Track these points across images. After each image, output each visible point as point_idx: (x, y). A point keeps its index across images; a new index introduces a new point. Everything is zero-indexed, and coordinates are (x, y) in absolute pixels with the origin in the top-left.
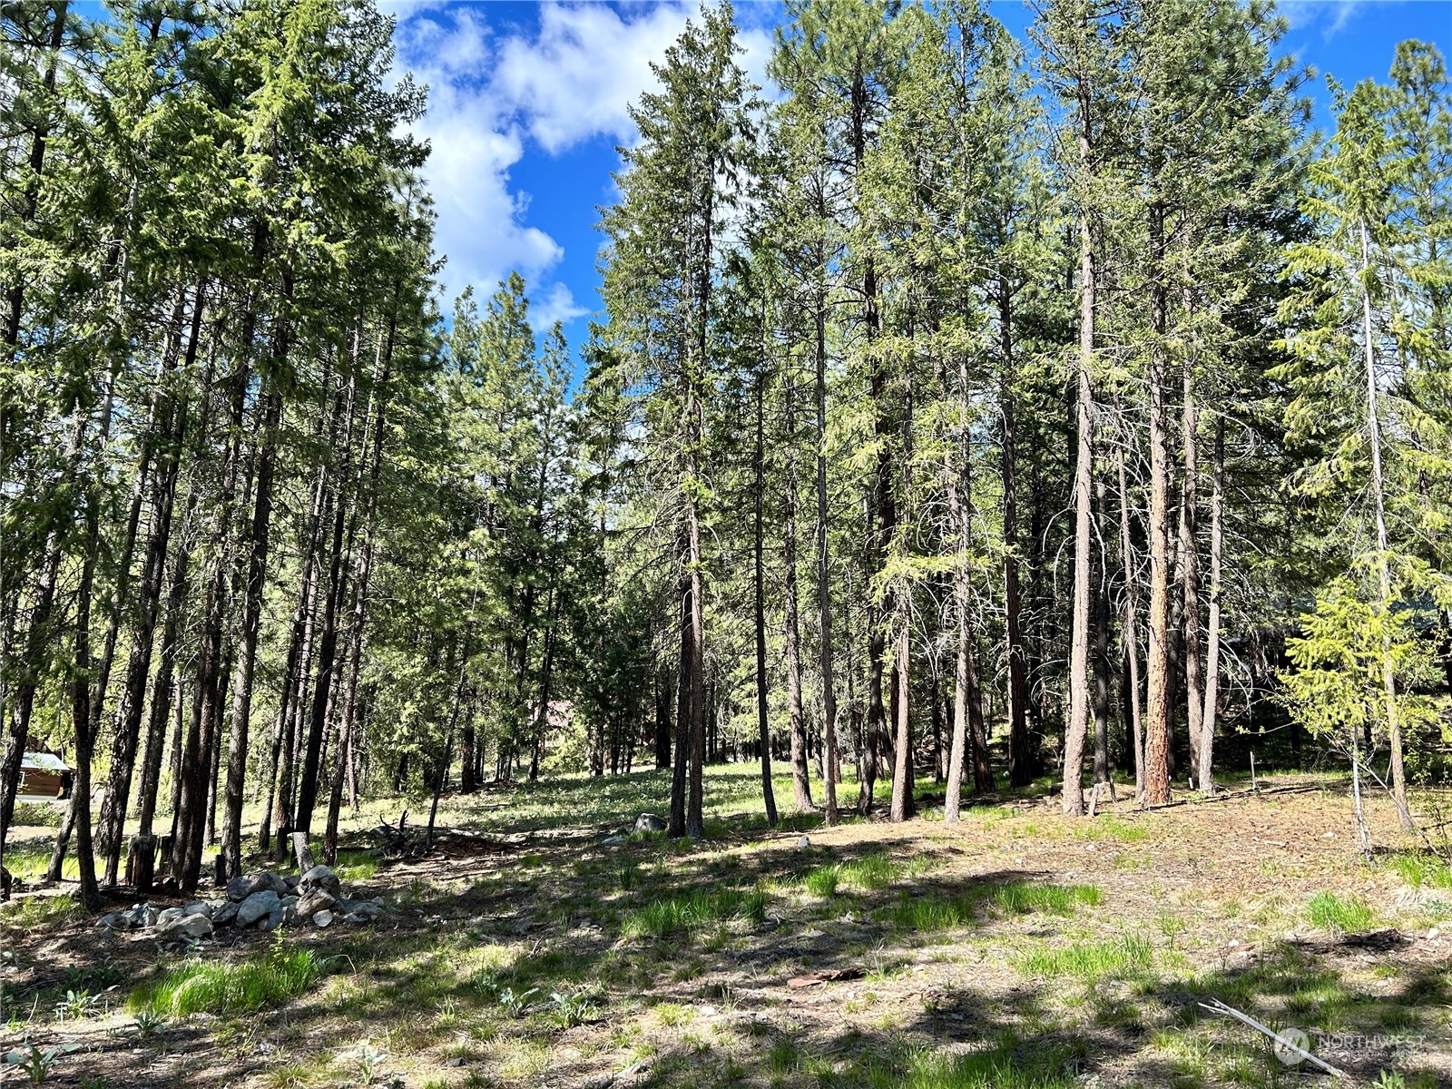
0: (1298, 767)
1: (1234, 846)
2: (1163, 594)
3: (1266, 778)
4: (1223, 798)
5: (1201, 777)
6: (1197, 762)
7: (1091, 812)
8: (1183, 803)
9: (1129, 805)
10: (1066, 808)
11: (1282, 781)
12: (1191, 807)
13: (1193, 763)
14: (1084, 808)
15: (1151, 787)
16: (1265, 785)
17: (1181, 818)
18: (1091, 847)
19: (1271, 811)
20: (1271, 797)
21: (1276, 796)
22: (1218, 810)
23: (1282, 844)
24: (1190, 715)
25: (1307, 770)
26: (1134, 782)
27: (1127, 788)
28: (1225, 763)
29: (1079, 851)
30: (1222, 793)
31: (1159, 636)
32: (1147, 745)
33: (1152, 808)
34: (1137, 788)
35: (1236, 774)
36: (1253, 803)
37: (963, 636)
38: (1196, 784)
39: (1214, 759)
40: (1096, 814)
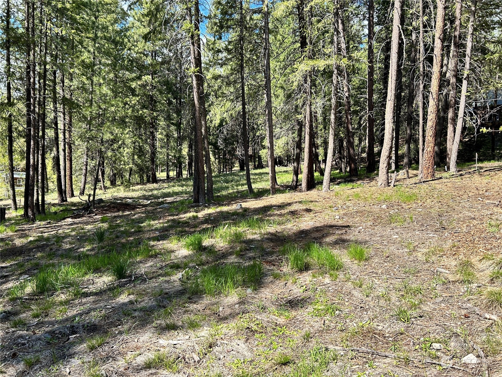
0: (494, 159)
1: (467, 205)
2: (439, 74)
3: (480, 165)
4: (461, 175)
5: (451, 166)
6: (449, 159)
7: (392, 185)
8: (441, 178)
9: (413, 180)
10: (379, 183)
11: (488, 166)
12: (444, 180)
13: (448, 159)
14: (388, 183)
15: (425, 172)
16: (481, 168)
17: (438, 186)
18: (384, 206)
19: (486, 181)
20: (485, 173)
21: (488, 173)
22: (458, 181)
23: (497, 203)
24: (448, 137)
25: (498, 160)
26: (417, 169)
27: (415, 172)
28: (462, 159)
29: (376, 209)
30: (461, 173)
31: (435, 96)
32: (424, 152)
33: (424, 182)
34: (419, 172)
35: (467, 164)
36: (476, 177)
37: (333, 101)
38: (448, 168)
39: (458, 157)
40: (394, 186)
